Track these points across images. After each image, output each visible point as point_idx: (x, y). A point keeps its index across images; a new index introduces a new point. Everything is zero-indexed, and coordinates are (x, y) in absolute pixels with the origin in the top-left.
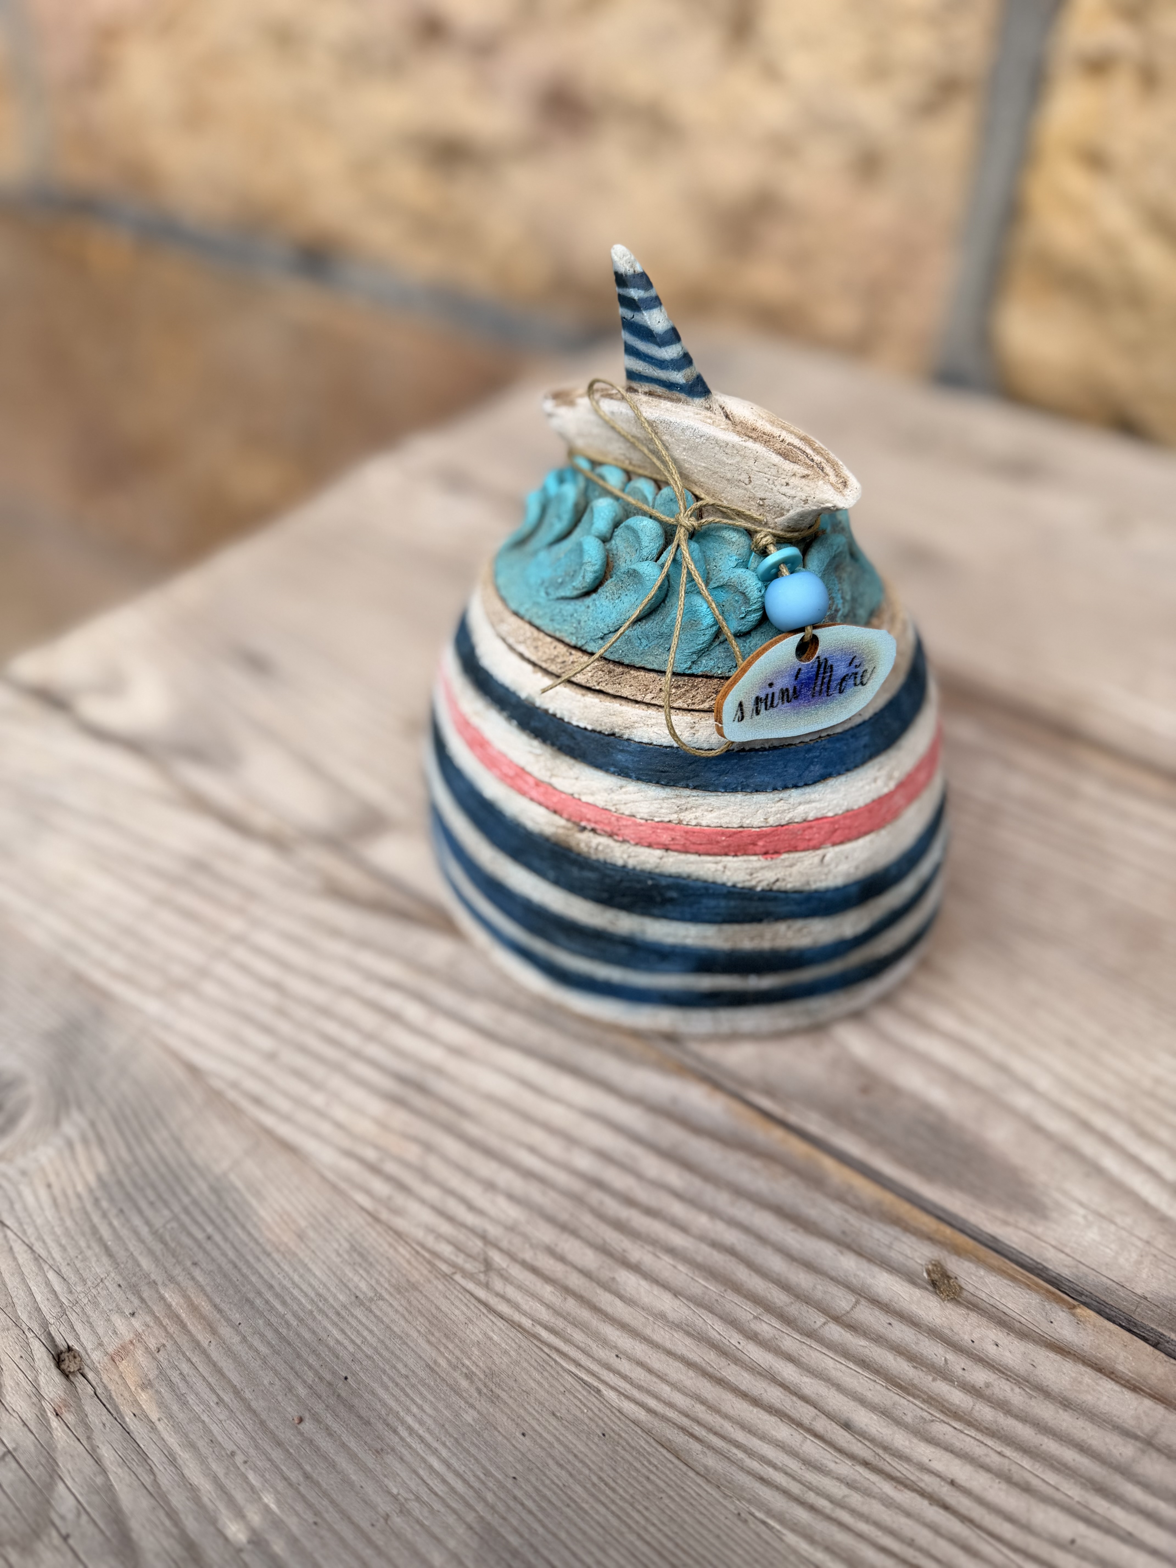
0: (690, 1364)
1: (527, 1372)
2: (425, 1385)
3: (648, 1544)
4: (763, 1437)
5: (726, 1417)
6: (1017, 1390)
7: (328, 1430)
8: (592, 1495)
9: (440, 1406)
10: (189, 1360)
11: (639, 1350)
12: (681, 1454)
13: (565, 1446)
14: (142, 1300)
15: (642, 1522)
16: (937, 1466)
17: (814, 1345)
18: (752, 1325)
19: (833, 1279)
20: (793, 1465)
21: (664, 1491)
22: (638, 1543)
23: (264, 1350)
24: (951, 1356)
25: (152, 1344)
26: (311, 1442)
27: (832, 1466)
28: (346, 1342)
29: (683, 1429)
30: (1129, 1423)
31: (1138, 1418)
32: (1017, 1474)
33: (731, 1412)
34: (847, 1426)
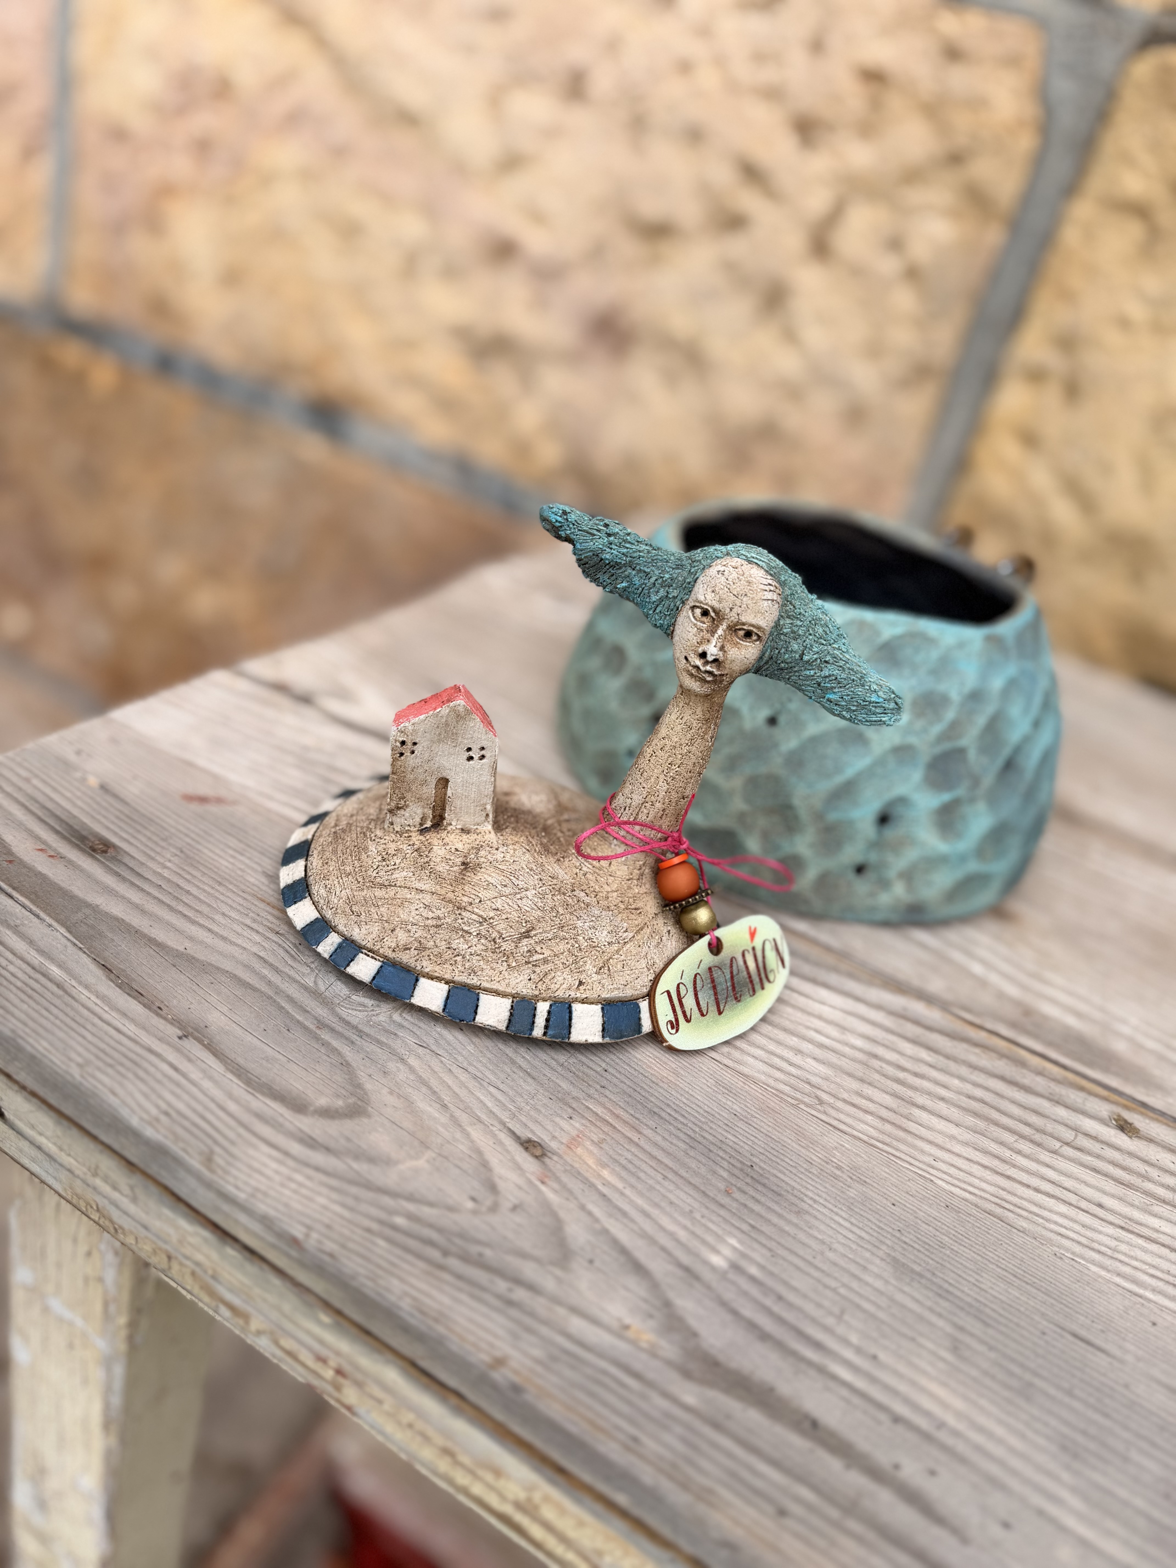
0: (985, 1167)
1: (879, 1168)
2: (810, 1172)
4: (1052, 1211)
7: (755, 1199)
10: (628, 1150)
11: (947, 1156)
12: (1004, 1219)
13: (924, 1213)
14: (573, 1109)
17: (1059, 1158)
18: (1015, 1145)
19: (1055, 1121)
20: (1076, 1227)
21: (1001, 1240)
22: (998, 1269)
23: (683, 1146)
25: (595, 1138)
27: (1101, 1228)
28: (741, 1144)
29: (997, 1204)
33: (1024, 1196)
34: (1100, 1206)
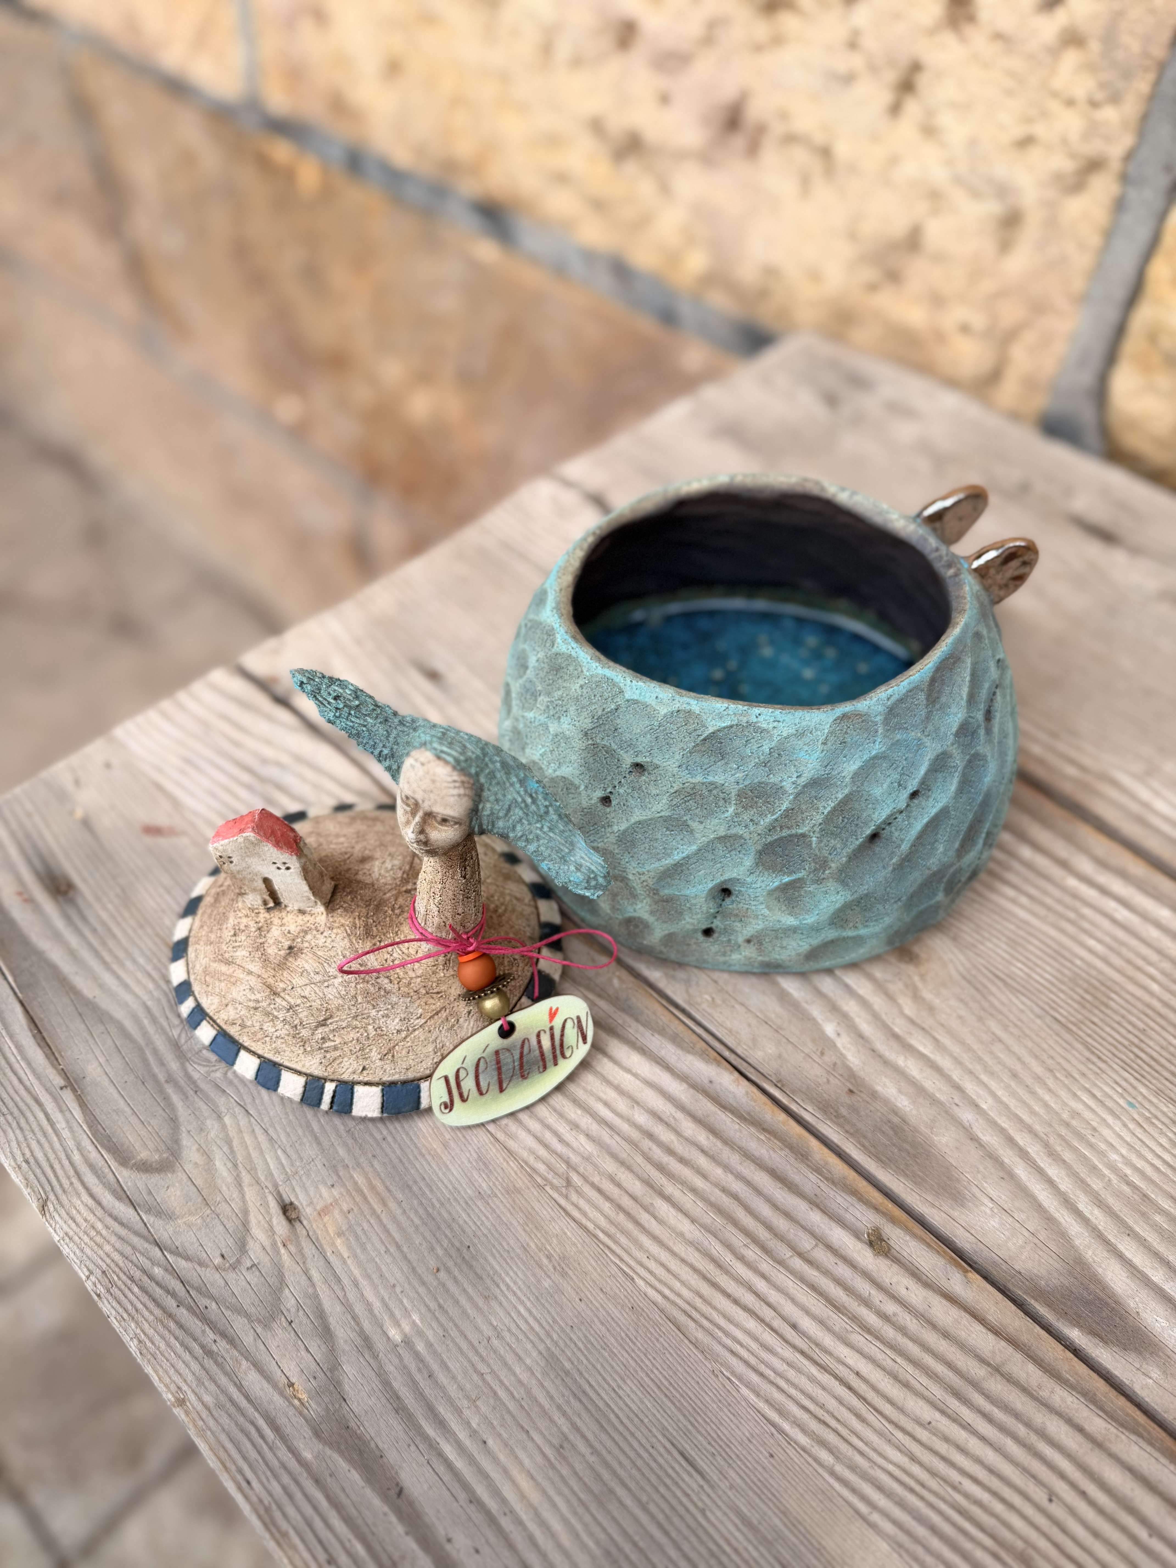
0: (695, 1270)
1: (587, 1259)
2: (519, 1258)
3: (652, 1380)
4: (737, 1325)
5: (715, 1308)
6: (915, 1321)
7: (455, 1279)
8: (621, 1345)
9: (529, 1274)
10: (368, 1221)
11: (664, 1256)
12: (681, 1328)
13: (607, 1312)
14: (339, 1177)
15: (650, 1366)
16: (850, 1361)
17: (781, 1269)
18: (742, 1250)
19: (802, 1227)
20: (754, 1346)
21: (667, 1349)
22: (646, 1379)
23: (417, 1221)
24: (874, 1292)
25: (345, 1207)
26: (444, 1285)
27: (779, 1350)
28: (471, 1223)
29: (685, 1312)
30: (986, 1353)
31: (994, 1352)
32: (902, 1375)
33: (719, 1306)
34: (794, 1326)
